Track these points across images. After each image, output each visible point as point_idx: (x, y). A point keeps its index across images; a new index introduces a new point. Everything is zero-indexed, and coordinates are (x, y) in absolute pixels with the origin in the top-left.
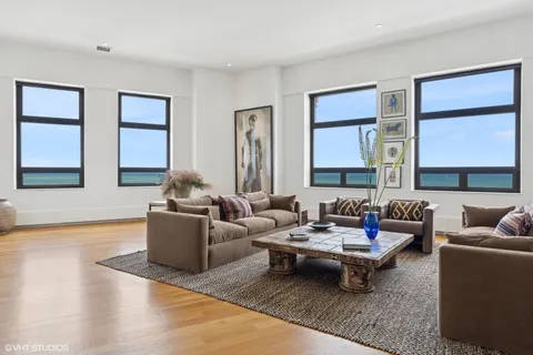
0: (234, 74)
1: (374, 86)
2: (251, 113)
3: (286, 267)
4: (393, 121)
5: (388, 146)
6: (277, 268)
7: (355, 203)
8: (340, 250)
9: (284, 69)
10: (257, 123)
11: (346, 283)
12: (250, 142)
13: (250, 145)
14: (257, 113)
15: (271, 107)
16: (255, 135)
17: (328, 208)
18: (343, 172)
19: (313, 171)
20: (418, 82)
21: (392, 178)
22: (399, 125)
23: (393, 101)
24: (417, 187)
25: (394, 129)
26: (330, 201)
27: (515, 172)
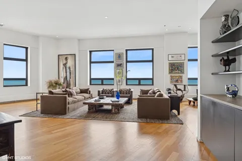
0: (58, 40)
1: (113, 50)
2: (66, 56)
4: (119, 63)
6: (91, 110)
7: (109, 90)
8: (111, 102)
11: (113, 111)
12: (66, 67)
13: (66, 69)
14: (69, 56)
15: (75, 55)
16: (68, 65)
17: (101, 92)
18: (102, 80)
19: (91, 79)
20: (127, 51)
21: (119, 81)
22: (121, 64)
23: (119, 56)
24: (127, 84)
25: (119, 65)
26: (101, 90)
27: (152, 79)
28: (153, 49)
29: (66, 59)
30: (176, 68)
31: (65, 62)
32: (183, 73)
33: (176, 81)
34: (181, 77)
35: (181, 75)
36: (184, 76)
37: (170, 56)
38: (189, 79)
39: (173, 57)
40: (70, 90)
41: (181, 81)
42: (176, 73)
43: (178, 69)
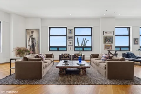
1: (66, 28)
3: (65, 72)
4: (71, 36)
5: (69, 42)
6: (62, 73)
7: (67, 55)
9: (42, 19)
10: (34, 33)
11: (82, 73)
15: (39, 29)
18: (58, 47)
19: (50, 47)
20: (75, 28)
22: (72, 37)
23: (71, 32)
26: (61, 55)
27: (91, 47)
28: (92, 28)
29: (32, 32)
30: (108, 40)
31: (31, 34)
32: (113, 43)
33: (108, 48)
34: (111, 46)
35: (111, 44)
36: (113, 45)
37: (104, 32)
38: (116, 47)
39: (106, 33)
40: (40, 55)
41: (111, 48)
42: (108, 43)
43: (109, 41)
